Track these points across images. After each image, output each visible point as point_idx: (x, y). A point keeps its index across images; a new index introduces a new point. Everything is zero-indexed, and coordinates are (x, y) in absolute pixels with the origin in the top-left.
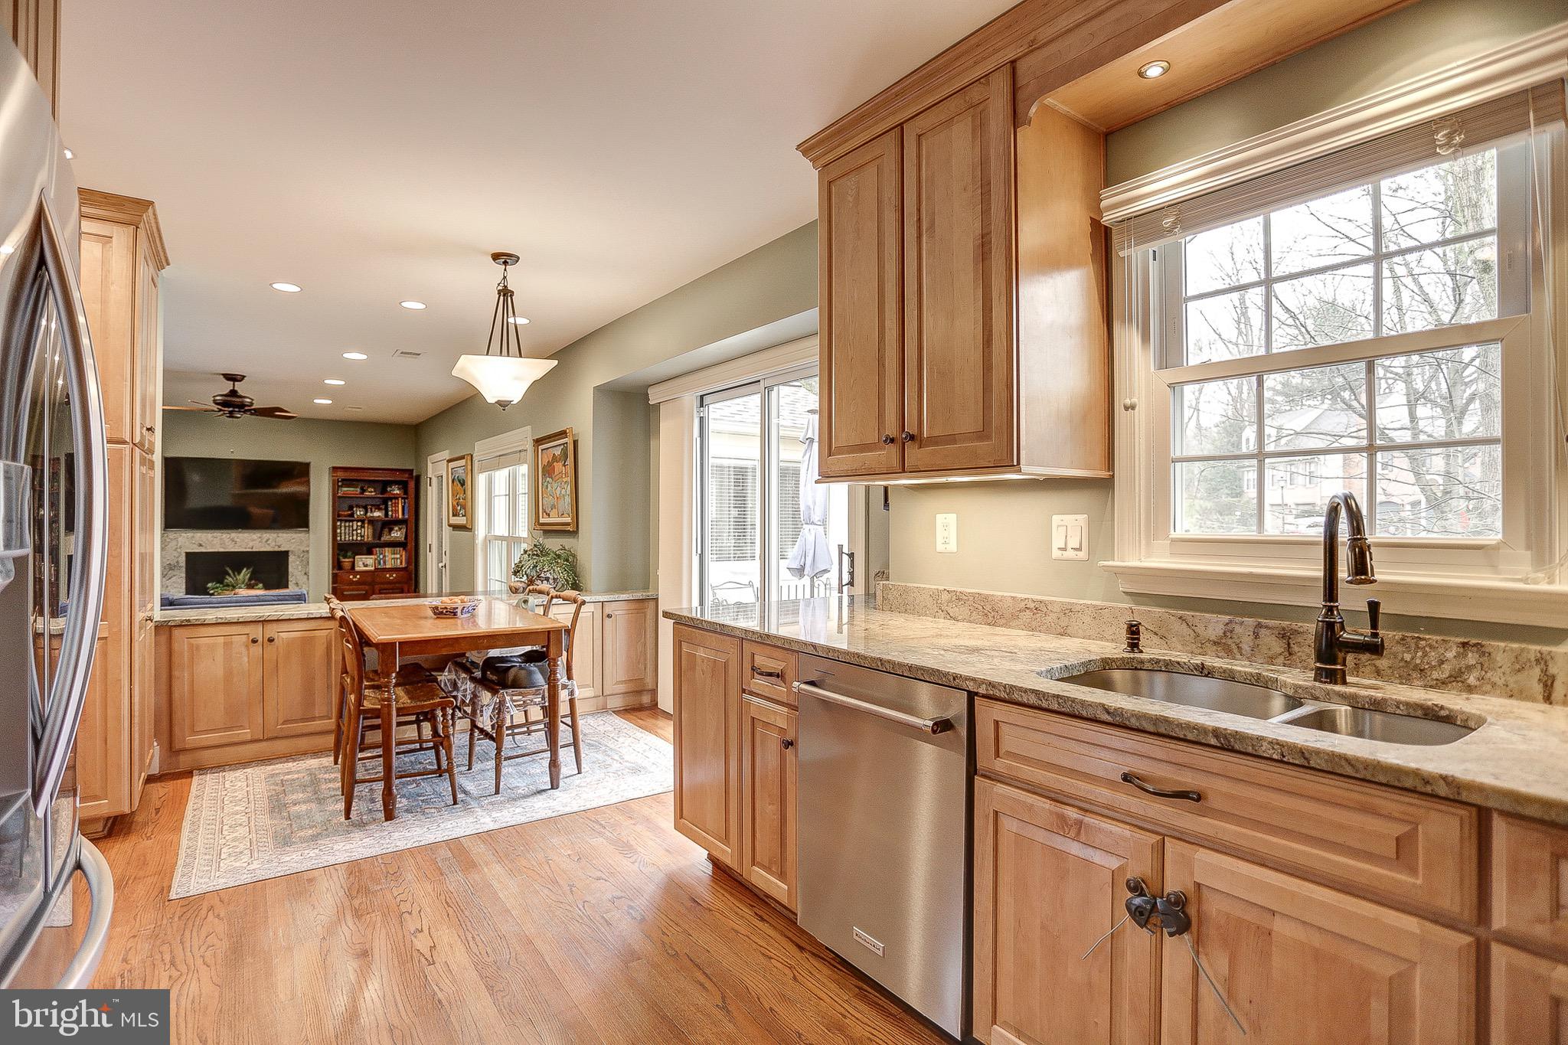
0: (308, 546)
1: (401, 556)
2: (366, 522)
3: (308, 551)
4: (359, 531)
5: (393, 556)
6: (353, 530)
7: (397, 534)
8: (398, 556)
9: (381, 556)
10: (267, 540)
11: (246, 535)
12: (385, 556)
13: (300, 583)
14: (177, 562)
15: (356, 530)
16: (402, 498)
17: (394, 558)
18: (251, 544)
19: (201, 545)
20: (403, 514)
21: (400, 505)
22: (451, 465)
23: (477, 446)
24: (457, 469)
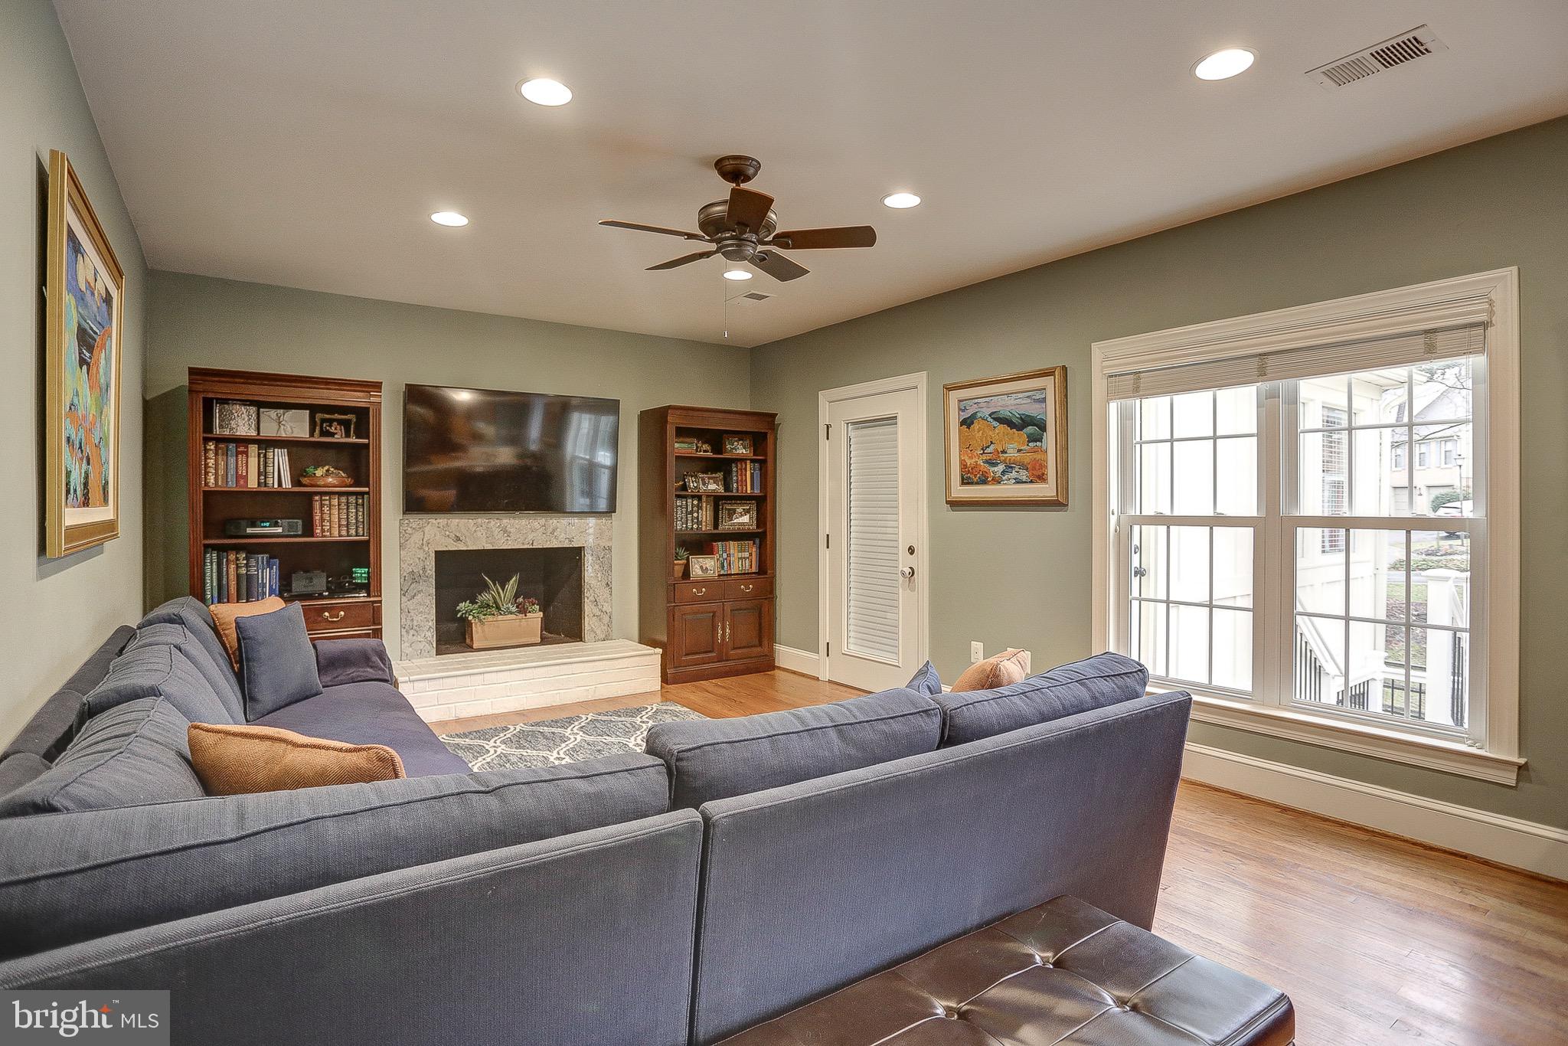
0: (611, 539)
1: (751, 554)
2: (704, 499)
3: (610, 549)
4: (695, 515)
5: (740, 555)
6: (687, 513)
7: (744, 519)
8: (747, 554)
9: (725, 555)
10: (554, 530)
11: (524, 522)
12: (729, 555)
13: (601, 599)
14: (424, 568)
15: (692, 513)
16: (752, 461)
17: (741, 558)
18: (530, 537)
19: (458, 539)
20: (752, 488)
21: (748, 473)
22: (955, 396)
23: (1098, 350)
24: (987, 399)
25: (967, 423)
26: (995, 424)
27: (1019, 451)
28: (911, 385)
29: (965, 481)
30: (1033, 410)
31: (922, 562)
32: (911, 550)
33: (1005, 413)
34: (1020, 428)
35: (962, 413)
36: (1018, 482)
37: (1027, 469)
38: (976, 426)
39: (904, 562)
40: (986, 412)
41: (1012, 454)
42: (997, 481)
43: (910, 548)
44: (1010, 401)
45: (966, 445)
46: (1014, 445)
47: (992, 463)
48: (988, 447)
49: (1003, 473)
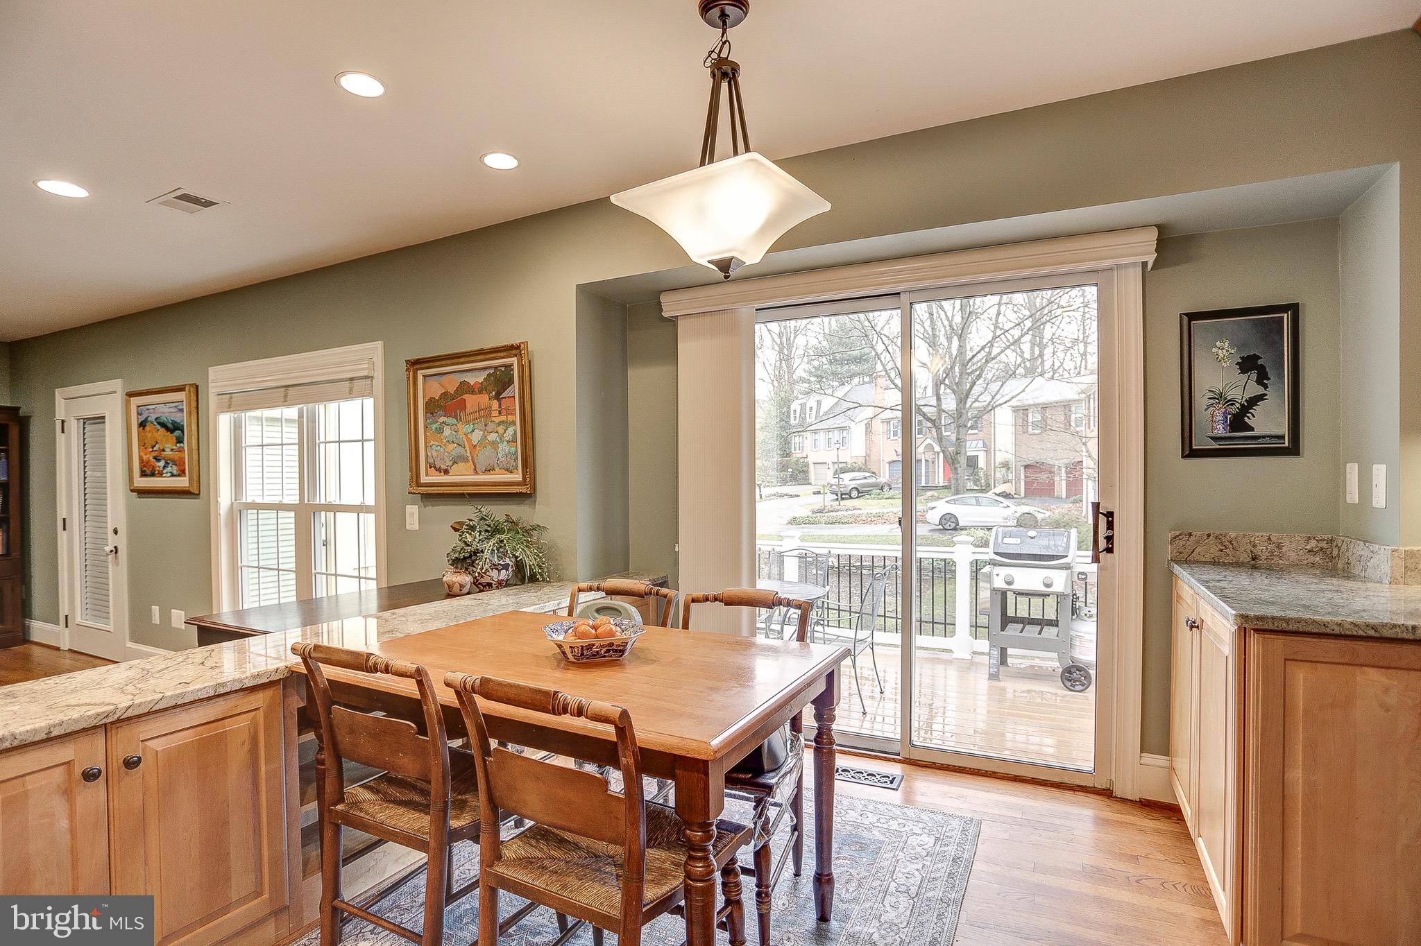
22: (135, 401)
23: (213, 372)
24: (154, 406)
25: (142, 425)
26: (159, 427)
27: (172, 450)
28: (111, 390)
29: (143, 474)
30: (177, 418)
31: (122, 541)
32: (116, 532)
33: (163, 419)
34: (172, 431)
35: (140, 417)
36: (173, 475)
37: (176, 465)
38: (148, 428)
39: (112, 541)
40: (152, 418)
41: (168, 453)
42: (161, 474)
43: (114, 530)
44: (165, 409)
45: (142, 444)
46: (168, 444)
47: (157, 459)
48: (155, 446)
49: (164, 467)
